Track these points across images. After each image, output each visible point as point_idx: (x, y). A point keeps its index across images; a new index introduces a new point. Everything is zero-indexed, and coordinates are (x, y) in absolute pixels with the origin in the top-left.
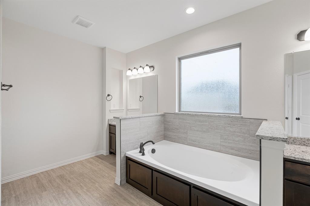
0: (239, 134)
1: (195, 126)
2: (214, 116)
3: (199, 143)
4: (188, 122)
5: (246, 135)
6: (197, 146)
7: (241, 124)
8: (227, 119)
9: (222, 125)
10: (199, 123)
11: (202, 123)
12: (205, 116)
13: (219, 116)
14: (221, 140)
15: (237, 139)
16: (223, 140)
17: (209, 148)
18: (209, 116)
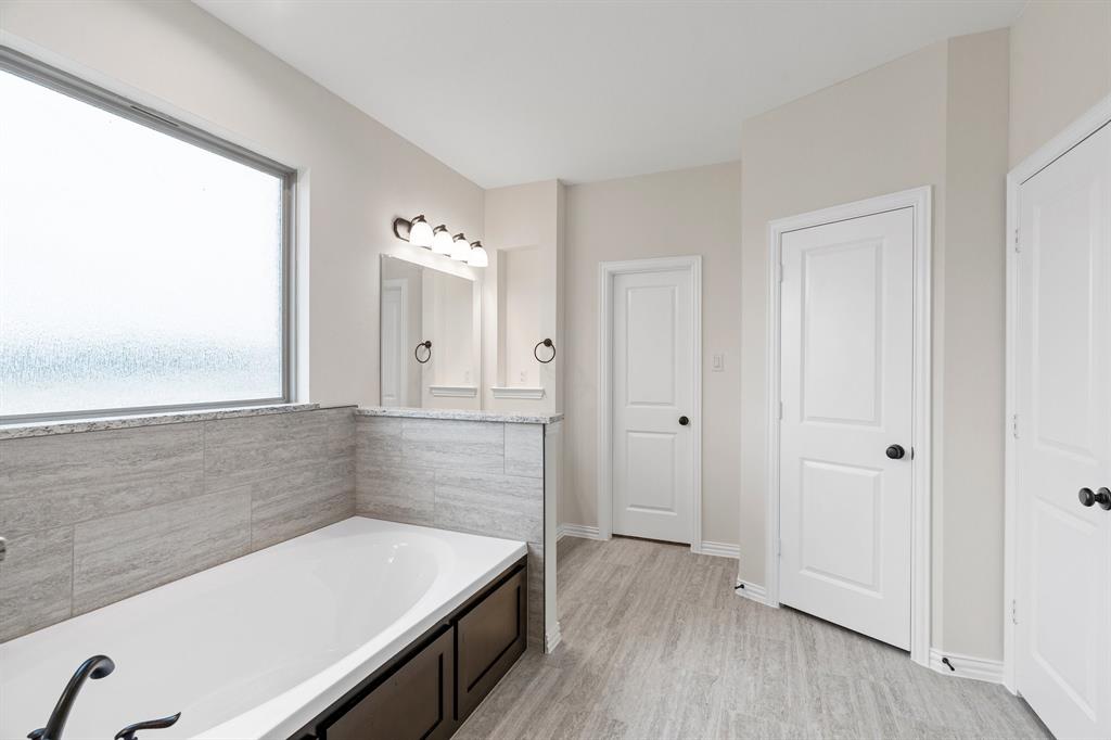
0: (304, 462)
1: (133, 484)
2: (236, 415)
3: (157, 562)
4: (79, 474)
5: (321, 460)
6: (144, 587)
7: (311, 430)
8: (273, 421)
9: (257, 445)
10: (158, 463)
11: (174, 460)
12: (196, 420)
13: (254, 414)
14: (255, 505)
15: (300, 480)
16: (261, 502)
17: (205, 563)
18: (215, 419)
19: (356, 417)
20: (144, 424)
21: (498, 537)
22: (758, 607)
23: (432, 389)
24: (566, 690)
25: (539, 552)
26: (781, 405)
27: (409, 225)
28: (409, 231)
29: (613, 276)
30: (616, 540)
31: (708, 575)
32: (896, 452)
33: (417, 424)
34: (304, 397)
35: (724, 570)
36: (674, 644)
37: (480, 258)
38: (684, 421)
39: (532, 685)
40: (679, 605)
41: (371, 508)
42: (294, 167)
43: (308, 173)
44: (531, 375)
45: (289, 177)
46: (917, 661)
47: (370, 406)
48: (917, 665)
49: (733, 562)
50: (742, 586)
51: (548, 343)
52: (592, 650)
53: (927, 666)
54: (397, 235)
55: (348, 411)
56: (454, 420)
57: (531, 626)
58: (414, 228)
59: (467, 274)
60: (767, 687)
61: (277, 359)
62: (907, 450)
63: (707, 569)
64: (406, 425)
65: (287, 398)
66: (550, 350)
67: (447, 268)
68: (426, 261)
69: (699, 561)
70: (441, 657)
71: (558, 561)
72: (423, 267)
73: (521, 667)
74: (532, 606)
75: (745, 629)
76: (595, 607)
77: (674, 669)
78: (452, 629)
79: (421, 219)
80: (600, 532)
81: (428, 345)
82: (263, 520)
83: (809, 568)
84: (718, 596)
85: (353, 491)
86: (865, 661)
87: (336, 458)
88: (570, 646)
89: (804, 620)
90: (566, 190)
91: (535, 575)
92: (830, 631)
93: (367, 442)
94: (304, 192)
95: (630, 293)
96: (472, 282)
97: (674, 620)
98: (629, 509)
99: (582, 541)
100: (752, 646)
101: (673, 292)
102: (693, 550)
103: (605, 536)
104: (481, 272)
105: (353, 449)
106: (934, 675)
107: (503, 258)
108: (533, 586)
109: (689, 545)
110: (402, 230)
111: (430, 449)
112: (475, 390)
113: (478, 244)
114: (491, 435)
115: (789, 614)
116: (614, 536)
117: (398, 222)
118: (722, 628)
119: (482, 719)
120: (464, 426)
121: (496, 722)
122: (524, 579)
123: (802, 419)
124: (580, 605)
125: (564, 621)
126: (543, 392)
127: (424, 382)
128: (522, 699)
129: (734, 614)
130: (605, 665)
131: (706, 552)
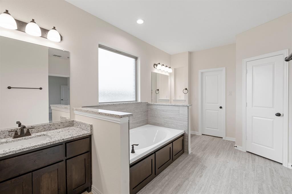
0: (140, 113)
5: (142, 113)
7: (141, 107)
15: (139, 116)
19: (148, 105)
20: (119, 104)
21: (178, 129)
22: (240, 151)
23: (159, 100)
24: (194, 160)
25: (187, 133)
26: (247, 103)
27: (157, 65)
28: (157, 66)
29: (202, 73)
30: (203, 135)
31: (227, 144)
32: (278, 115)
33: (160, 106)
34: (139, 101)
35: (232, 144)
36: (218, 156)
37: (171, 71)
38: (221, 108)
39: (186, 158)
40: (219, 149)
41: (151, 123)
42: (137, 56)
43: (140, 58)
44: (182, 96)
45: (136, 58)
46: (284, 166)
47: (150, 103)
48: (284, 167)
49: (234, 142)
50: (236, 147)
51: (186, 89)
52: (199, 154)
53: (287, 167)
54: (155, 67)
55: (146, 103)
56: (168, 105)
57: (185, 148)
58: (158, 66)
59: (167, 74)
60: (241, 165)
61: (134, 93)
62: (282, 114)
63: (227, 143)
64: (158, 106)
65: (136, 101)
66: (187, 91)
67: (164, 73)
68: (160, 72)
69: (225, 141)
70: (170, 148)
71: (191, 137)
72: (157, 73)
73: (183, 155)
74: (185, 144)
75: (236, 155)
76: (199, 147)
77: (218, 160)
78: (172, 143)
79: (159, 64)
80: (199, 133)
81: (158, 90)
82: (134, 123)
83: (255, 143)
84: (229, 148)
85: (147, 119)
86: (269, 164)
87: (145, 112)
88: (193, 153)
89: (253, 155)
90: (190, 53)
91: (186, 137)
92: (260, 158)
93: (150, 110)
94: (139, 61)
95: (206, 77)
96: (168, 76)
97: (218, 151)
98: (206, 128)
99: (195, 135)
100: (238, 158)
101: (218, 76)
102: (223, 139)
103: (200, 134)
104: (170, 74)
105: (147, 111)
106: (288, 169)
107: (175, 70)
108: (185, 140)
109: (222, 138)
110: (155, 66)
111: (163, 111)
112: (169, 100)
113: (170, 68)
114: (176, 108)
115: (249, 153)
116: (202, 134)
117: (155, 64)
118: (230, 154)
119: (177, 162)
120: (171, 107)
121: (180, 163)
122: (184, 138)
123: (252, 107)
124: (195, 147)
125: (192, 149)
126: (185, 100)
127: (157, 98)
128: (185, 160)
129: (234, 152)
130: (202, 157)
131: (227, 139)
